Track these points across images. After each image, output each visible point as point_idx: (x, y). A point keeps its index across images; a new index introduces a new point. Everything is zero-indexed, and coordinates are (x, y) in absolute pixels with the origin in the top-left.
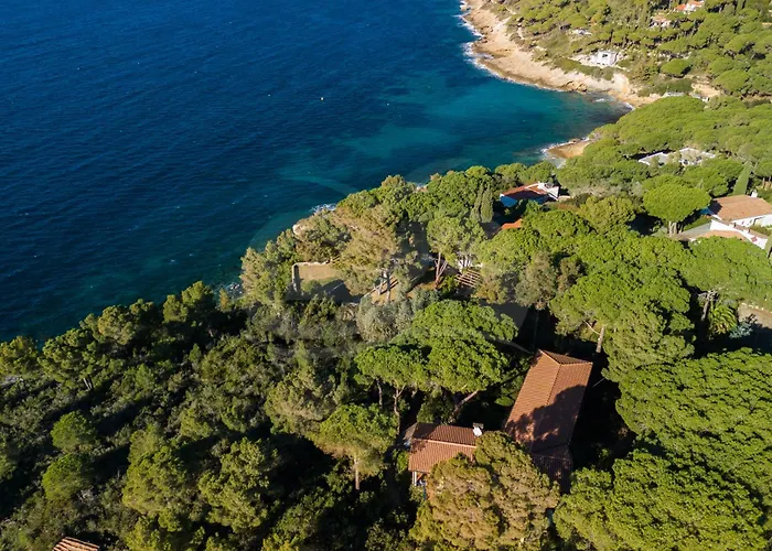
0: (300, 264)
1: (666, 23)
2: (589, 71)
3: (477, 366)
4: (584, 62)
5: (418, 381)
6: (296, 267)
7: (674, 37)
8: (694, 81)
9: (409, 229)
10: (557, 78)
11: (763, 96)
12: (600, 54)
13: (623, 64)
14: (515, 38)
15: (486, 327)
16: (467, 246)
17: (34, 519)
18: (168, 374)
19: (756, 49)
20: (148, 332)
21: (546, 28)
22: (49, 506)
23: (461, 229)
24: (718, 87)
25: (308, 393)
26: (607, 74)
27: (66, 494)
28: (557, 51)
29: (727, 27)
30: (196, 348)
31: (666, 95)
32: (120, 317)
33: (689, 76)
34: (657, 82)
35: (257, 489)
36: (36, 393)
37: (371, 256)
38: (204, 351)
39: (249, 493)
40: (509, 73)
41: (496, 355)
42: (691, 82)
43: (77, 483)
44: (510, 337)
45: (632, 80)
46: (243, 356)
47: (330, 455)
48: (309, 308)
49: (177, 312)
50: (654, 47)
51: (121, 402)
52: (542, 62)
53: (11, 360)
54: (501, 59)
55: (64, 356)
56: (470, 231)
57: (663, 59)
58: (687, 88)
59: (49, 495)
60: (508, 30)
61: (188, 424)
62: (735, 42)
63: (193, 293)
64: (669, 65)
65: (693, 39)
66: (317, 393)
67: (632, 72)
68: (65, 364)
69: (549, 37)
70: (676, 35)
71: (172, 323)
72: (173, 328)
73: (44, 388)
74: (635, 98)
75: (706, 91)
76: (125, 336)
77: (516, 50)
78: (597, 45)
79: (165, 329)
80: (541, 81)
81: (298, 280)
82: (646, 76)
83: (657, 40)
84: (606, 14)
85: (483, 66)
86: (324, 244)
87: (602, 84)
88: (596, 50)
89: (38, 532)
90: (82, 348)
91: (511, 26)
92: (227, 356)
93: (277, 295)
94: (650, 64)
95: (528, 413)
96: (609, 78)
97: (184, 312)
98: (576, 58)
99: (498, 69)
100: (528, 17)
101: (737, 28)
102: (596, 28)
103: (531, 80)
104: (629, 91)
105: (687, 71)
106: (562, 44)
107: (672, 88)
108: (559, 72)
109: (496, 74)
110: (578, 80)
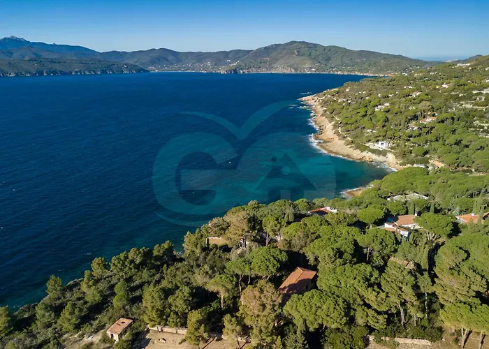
0: (210, 238)
1: (416, 128)
2: (374, 151)
3: (268, 267)
4: (371, 147)
5: (247, 272)
6: (208, 240)
7: (420, 135)
8: (430, 158)
9: (255, 223)
10: (357, 154)
11: (468, 167)
12: (380, 143)
13: (392, 148)
14: (337, 133)
15: (275, 255)
16: (279, 230)
17: (109, 314)
18: (154, 275)
19: (464, 143)
20: (146, 260)
21: (353, 128)
22: (115, 310)
23: (276, 222)
24: (443, 162)
25: (207, 273)
26: (384, 153)
27: (121, 306)
28: (358, 141)
29: (448, 131)
30: (165, 266)
31: (415, 166)
32: (137, 252)
33: (427, 156)
34: (410, 158)
35: (188, 300)
36: (105, 279)
37: (237, 232)
38: (168, 267)
39: (185, 301)
40: (331, 152)
41: (276, 263)
42: (428, 159)
43: (125, 302)
44: (284, 260)
45: (396, 157)
46: (184, 269)
47: (212, 292)
48: (212, 253)
49: (159, 252)
50: (409, 140)
51: (137, 283)
52: (349, 146)
53: (99, 264)
54: (328, 144)
55: (119, 262)
56: (280, 223)
57: (413, 146)
58: (426, 162)
59: (115, 306)
60: (334, 129)
61: (164, 284)
62: (452, 139)
63: (166, 245)
64: (416, 150)
65: (429, 137)
66: (210, 272)
67: (397, 153)
68: (119, 265)
69: (353, 133)
70: (420, 134)
71: (156, 256)
72: (157, 258)
73: (108, 277)
74: (398, 166)
75: (436, 163)
76: (138, 261)
77: (336, 138)
78: (378, 138)
79: (153, 259)
80: (348, 156)
81: (208, 244)
82: (404, 155)
83: (410, 136)
84: (386, 122)
85: (318, 147)
86: (220, 229)
87: (381, 158)
88: (378, 141)
89: (110, 318)
90: (125, 260)
91: (335, 126)
92: (177, 269)
93: (199, 246)
94: (406, 149)
95: (287, 286)
96: (385, 155)
97: (161, 252)
98: (367, 145)
99: (326, 149)
100: (344, 122)
101: (454, 131)
102: (379, 129)
103: (343, 156)
104: (395, 162)
105: (426, 153)
106: (360, 137)
107: (418, 162)
108: (358, 151)
109: (324, 151)
110: (367, 155)
